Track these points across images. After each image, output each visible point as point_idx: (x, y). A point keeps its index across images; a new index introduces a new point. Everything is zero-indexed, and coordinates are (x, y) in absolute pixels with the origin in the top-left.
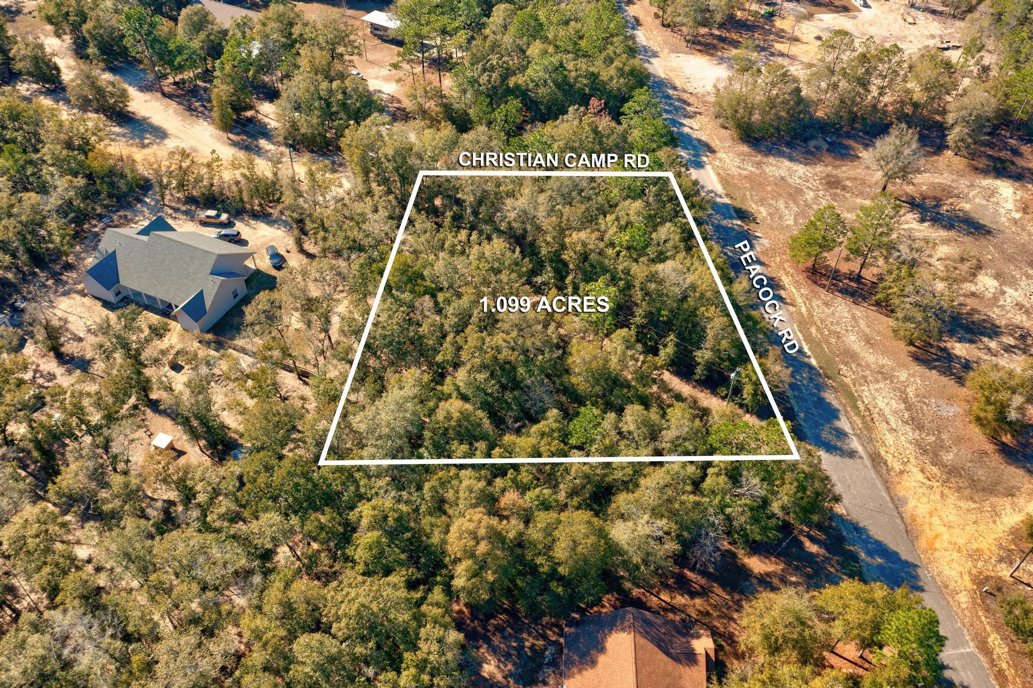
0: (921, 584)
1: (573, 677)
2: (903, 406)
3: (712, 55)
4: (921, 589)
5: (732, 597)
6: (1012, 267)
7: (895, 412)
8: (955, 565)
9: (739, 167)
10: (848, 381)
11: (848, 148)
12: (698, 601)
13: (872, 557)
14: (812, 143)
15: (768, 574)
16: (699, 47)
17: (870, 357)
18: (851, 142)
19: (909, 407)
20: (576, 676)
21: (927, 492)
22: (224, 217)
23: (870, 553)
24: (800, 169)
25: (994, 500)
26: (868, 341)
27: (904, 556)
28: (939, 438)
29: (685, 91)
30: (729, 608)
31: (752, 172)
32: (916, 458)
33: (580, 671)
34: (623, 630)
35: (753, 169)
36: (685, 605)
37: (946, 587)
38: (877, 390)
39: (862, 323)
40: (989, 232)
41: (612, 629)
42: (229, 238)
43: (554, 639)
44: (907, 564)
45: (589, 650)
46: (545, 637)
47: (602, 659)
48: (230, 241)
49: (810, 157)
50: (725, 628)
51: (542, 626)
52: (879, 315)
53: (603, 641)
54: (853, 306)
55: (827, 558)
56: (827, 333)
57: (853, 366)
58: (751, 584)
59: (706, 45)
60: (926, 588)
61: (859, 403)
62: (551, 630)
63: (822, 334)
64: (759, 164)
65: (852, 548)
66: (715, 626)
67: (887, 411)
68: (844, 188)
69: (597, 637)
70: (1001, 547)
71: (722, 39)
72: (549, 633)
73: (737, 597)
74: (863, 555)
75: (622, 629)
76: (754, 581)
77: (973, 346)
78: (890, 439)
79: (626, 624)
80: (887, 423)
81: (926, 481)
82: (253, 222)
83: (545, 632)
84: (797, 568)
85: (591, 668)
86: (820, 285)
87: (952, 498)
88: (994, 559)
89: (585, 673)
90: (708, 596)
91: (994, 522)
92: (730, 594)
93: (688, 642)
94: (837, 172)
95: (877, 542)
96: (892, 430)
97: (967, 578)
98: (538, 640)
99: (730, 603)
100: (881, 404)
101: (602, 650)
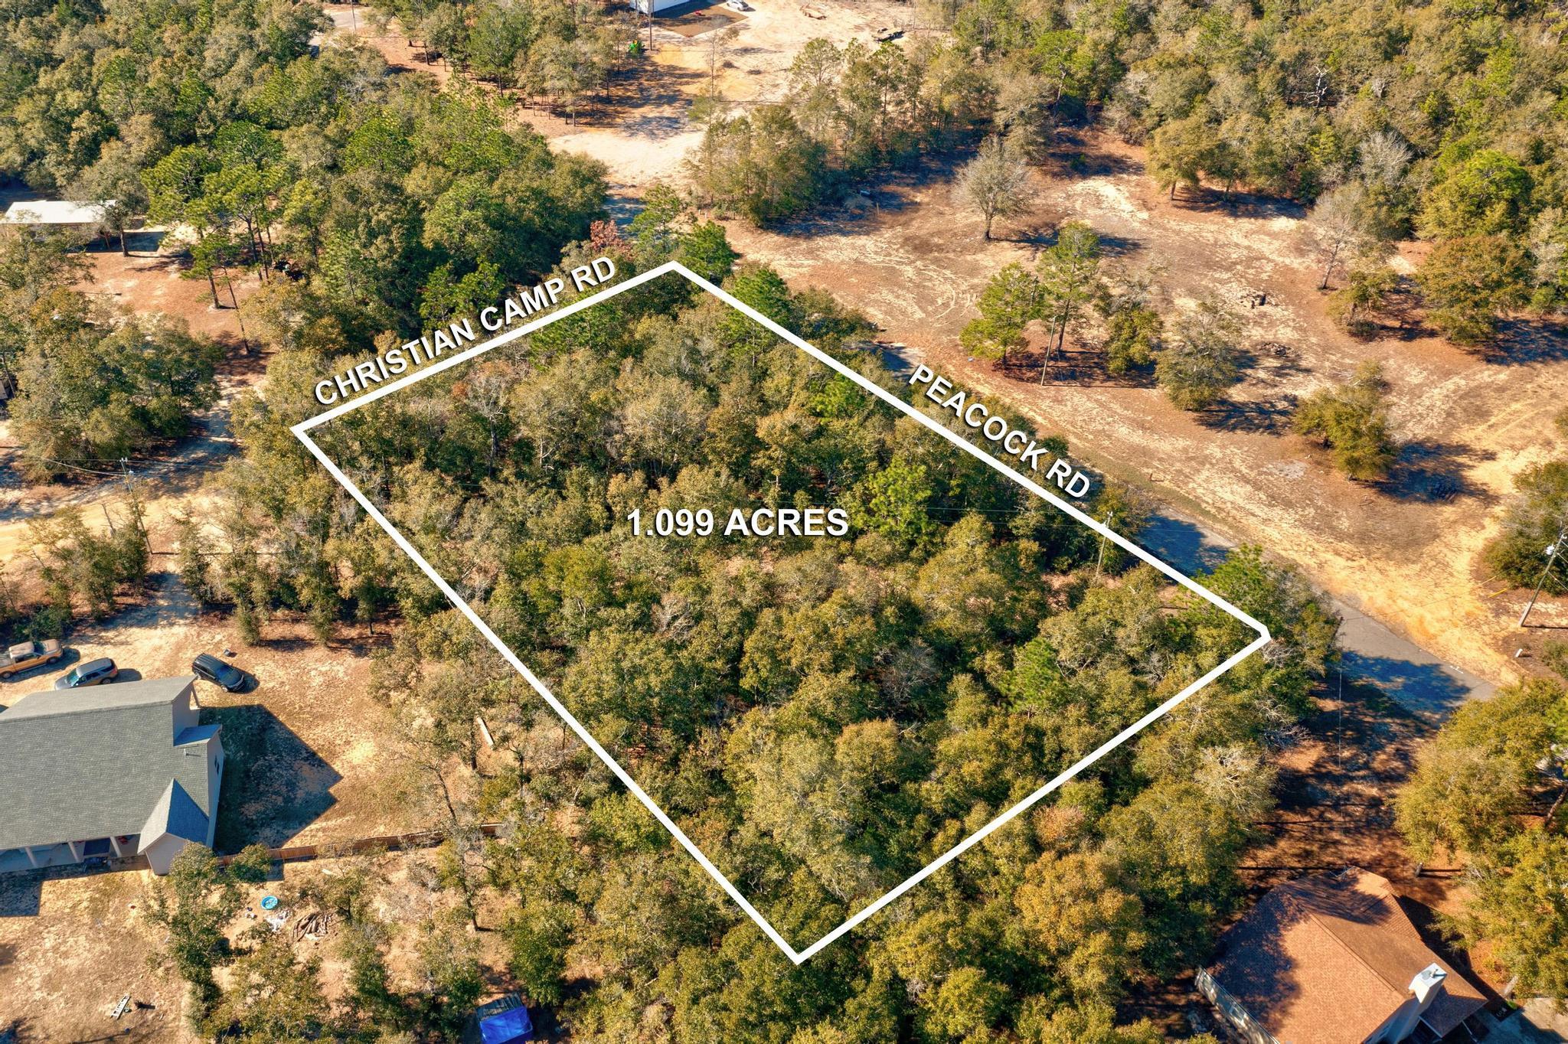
0: (1460, 683)
1: (1282, 1026)
2: (1249, 488)
3: (610, 125)
4: (1465, 690)
5: (1312, 816)
6: (1197, 278)
7: (1249, 498)
8: (1467, 644)
9: (791, 265)
10: (1166, 484)
11: (894, 196)
12: (1283, 844)
13: (1390, 681)
14: (850, 203)
15: (1317, 764)
16: (584, 120)
17: (1164, 445)
18: (891, 188)
19: (1257, 486)
20: (1285, 1022)
21: (1364, 575)
22: (51, 646)
23: (1384, 678)
24: (866, 242)
25: (1426, 550)
26: (1142, 426)
27: (1417, 661)
28: (1317, 508)
29: (622, 186)
30: (1321, 830)
31: (814, 267)
32: (1318, 542)
33: (1284, 1012)
34: (1294, 920)
35: (811, 262)
36: (1275, 859)
37: (1483, 672)
38: (1207, 480)
39: (1115, 407)
40: (1136, 246)
41: (1277, 930)
42: (98, 679)
43: (1183, 1002)
44: (1424, 668)
45: (1269, 977)
46: (1172, 1007)
47: (1300, 976)
48: (101, 683)
49: (861, 222)
50: (1341, 858)
51: (1153, 994)
52: (1120, 390)
53: (1279, 953)
54: (1088, 391)
55: (1352, 709)
56: (1091, 437)
57: (1156, 463)
58: (1314, 787)
59: (591, 114)
60: (1468, 685)
61: (1204, 505)
62: (1169, 992)
63: (1086, 439)
64: (811, 253)
65: (1361, 682)
66: (1329, 864)
67: (1241, 502)
68: (940, 248)
69: (1265, 953)
70: (1484, 599)
71: (608, 100)
72: (1171, 997)
73: (1315, 812)
74: (1379, 684)
75: (1292, 920)
76: (1312, 781)
77: (1245, 384)
78: (1271, 532)
79: (1291, 910)
80: (1253, 515)
81: (1350, 563)
82: (111, 634)
83: (1164, 1000)
84: (1336, 739)
85: (1297, 997)
86: (1028, 380)
87: (1392, 570)
88: (1490, 616)
89: (1294, 1010)
90: (1287, 831)
91: (1451, 575)
92: (1305, 813)
93: (1355, 893)
94: (911, 231)
95: (1378, 661)
96: (1266, 521)
97: (1490, 651)
98: (1167, 1017)
99: (1317, 824)
100: (1228, 497)
101: (1289, 964)
